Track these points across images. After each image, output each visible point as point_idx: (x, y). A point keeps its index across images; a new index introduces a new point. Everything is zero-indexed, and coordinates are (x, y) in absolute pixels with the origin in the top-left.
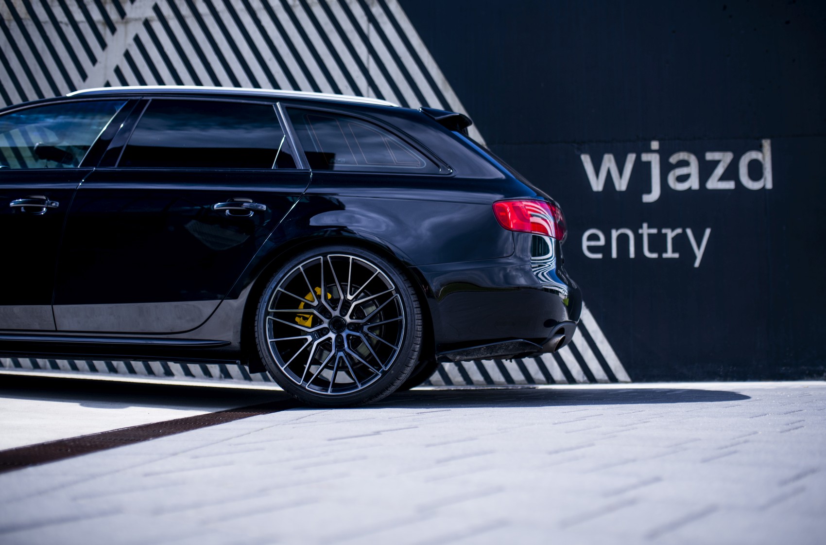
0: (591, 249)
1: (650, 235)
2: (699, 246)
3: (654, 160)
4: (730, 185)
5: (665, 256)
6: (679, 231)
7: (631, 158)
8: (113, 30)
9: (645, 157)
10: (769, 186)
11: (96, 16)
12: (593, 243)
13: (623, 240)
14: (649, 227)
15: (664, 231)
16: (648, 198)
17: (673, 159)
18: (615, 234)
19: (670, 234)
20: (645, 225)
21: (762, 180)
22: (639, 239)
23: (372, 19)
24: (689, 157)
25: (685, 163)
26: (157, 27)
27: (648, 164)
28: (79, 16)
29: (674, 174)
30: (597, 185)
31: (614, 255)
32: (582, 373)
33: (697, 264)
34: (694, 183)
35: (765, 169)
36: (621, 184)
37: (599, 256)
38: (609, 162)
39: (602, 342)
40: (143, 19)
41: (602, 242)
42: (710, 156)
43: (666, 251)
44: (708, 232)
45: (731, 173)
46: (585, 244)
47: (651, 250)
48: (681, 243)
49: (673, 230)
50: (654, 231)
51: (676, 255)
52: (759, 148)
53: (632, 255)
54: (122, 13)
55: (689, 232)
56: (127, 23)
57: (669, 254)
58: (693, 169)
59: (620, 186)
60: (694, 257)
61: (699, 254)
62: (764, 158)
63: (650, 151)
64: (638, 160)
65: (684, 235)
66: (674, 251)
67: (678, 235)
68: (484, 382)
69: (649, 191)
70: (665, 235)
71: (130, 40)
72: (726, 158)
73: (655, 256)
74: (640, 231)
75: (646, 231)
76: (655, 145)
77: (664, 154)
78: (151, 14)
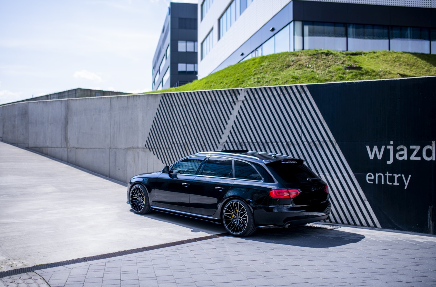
0: (369, 180)
1: (389, 176)
2: (406, 182)
3: (391, 148)
4: (419, 158)
5: (394, 184)
6: (399, 175)
7: (383, 147)
8: (235, 104)
9: (388, 147)
10: (434, 159)
11: (231, 100)
12: (370, 178)
13: (380, 177)
14: (389, 173)
15: (394, 175)
16: (389, 163)
17: (398, 148)
18: (377, 175)
19: (396, 176)
20: (387, 172)
21: (432, 157)
22: (385, 177)
23: (302, 98)
24: (404, 147)
25: (402, 150)
26: (245, 102)
27: (389, 149)
28: (227, 100)
29: (398, 154)
30: (372, 157)
31: (377, 183)
32: (366, 223)
33: (406, 188)
34: (405, 157)
35: (433, 152)
36: (380, 157)
37: (372, 183)
38: (375, 148)
39: (372, 213)
40: (242, 101)
41: (373, 178)
42: (412, 147)
43: (395, 183)
44: (410, 176)
45: (419, 154)
46: (367, 178)
47: (389, 182)
48: (400, 179)
49: (397, 175)
50: (391, 175)
51: (398, 184)
52: (431, 144)
53: (383, 183)
54: (237, 99)
55: (403, 175)
56: (238, 102)
57: (396, 184)
58: (405, 152)
59: (379, 158)
60: (405, 185)
61: (407, 184)
62: (432, 148)
63: (390, 145)
64: (386, 148)
65: (401, 176)
66: (397, 183)
67: (399, 177)
68: (335, 223)
69: (389, 160)
70: (395, 176)
71: (239, 108)
72: (417, 148)
73: (391, 184)
74: (386, 175)
75: (388, 174)
76: (392, 143)
77: (395, 146)
78: (244, 99)
